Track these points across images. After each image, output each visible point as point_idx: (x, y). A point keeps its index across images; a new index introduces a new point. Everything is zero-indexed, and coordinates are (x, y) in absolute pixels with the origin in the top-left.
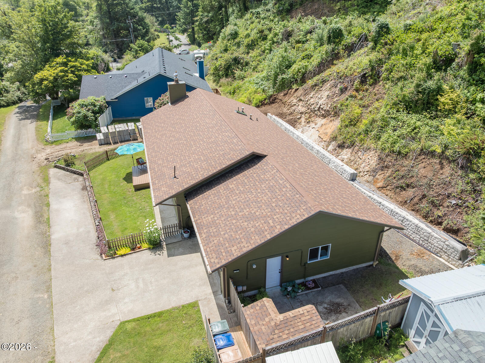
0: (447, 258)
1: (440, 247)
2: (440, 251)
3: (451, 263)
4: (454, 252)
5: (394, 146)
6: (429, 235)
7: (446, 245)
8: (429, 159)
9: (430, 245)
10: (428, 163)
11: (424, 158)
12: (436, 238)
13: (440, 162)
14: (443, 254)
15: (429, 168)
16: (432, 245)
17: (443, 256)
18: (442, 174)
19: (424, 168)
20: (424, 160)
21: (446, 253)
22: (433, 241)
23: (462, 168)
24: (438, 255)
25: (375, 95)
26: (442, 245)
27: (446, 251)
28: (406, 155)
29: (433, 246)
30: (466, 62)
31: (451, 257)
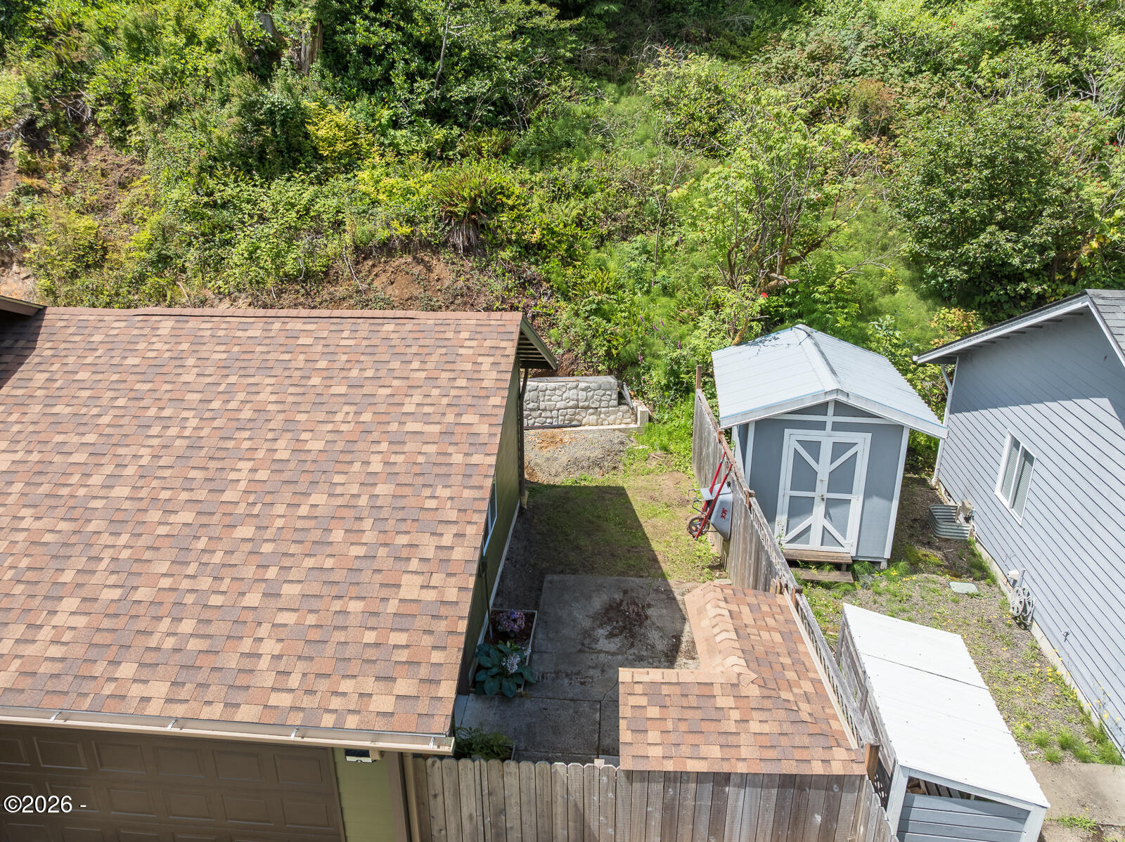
0: (595, 417)
1: (571, 403)
2: (575, 414)
3: (606, 422)
4: (604, 395)
5: (284, 264)
6: (535, 393)
7: (583, 390)
8: (385, 262)
9: (548, 414)
10: (391, 269)
11: (374, 266)
12: (555, 389)
13: (414, 258)
14: (584, 415)
15: (400, 279)
16: (551, 411)
17: (584, 421)
18: (439, 279)
19: (392, 283)
20: (376, 270)
21: (588, 408)
22: (550, 400)
23: (468, 250)
24: (574, 423)
25: (103, 175)
26: (575, 397)
27: (586, 403)
28: (326, 274)
29: (555, 412)
30: (312, 53)
31: (603, 410)
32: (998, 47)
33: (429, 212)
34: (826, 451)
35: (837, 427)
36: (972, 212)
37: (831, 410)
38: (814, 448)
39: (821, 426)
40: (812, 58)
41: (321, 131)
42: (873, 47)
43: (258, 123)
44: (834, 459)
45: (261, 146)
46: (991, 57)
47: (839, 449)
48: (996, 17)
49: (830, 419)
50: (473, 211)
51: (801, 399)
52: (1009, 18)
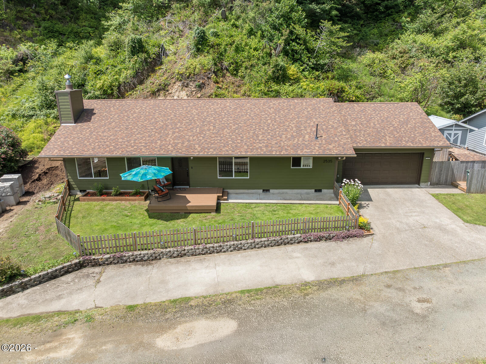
32: (454, 50)
33: (325, 93)
34: (453, 135)
35: (455, 130)
36: (462, 91)
37: (454, 126)
38: (450, 135)
39: (452, 130)
40: (400, 53)
41: (290, 72)
42: (418, 50)
43: (278, 70)
44: (454, 136)
45: (278, 76)
46: (452, 53)
47: (455, 134)
48: (453, 42)
49: (454, 128)
50: (338, 92)
51: (445, 125)
52: (456, 43)
